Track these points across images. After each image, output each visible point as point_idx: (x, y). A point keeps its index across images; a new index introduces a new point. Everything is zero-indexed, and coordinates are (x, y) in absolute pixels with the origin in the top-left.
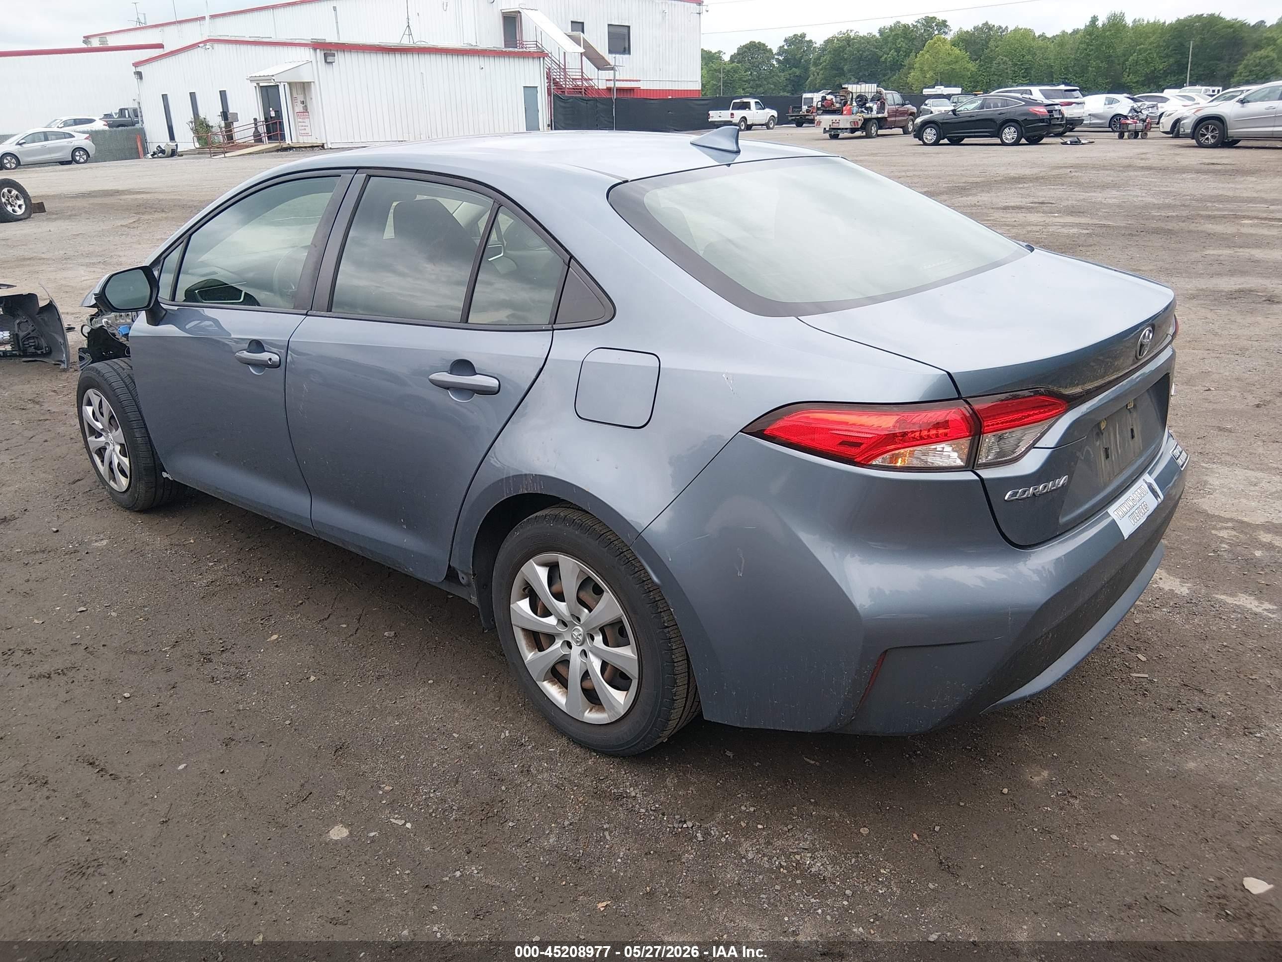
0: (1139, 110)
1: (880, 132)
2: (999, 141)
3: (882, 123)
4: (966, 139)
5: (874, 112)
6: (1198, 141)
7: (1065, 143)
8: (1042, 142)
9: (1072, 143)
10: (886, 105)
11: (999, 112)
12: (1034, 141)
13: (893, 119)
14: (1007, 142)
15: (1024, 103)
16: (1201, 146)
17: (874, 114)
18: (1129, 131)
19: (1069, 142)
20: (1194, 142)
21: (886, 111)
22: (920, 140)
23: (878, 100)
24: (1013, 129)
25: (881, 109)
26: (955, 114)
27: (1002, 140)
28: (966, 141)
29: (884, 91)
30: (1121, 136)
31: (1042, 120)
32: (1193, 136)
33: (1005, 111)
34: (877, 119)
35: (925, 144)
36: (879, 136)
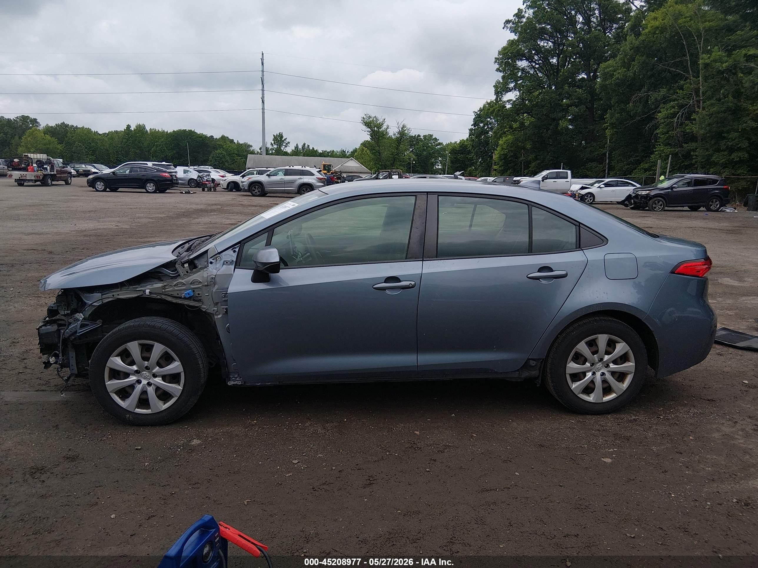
0: (202, 177)
1: (54, 183)
2: (144, 191)
3: (54, 178)
4: (120, 189)
5: (49, 171)
6: (252, 193)
7: (182, 193)
8: (166, 192)
9: (186, 193)
10: (55, 167)
11: (142, 175)
12: (162, 191)
13: (60, 175)
14: (150, 191)
15: (156, 171)
16: (253, 195)
17: (49, 172)
18: (207, 187)
19: (184, 192)
20: (250, 194)
21: (55, 170)
22: (93, 188)
23: (49, 164)
24: (152, 184)
25: (52, 169)
26: (114, 174)
27: (146, 190)
28: (120, 190)
29: (52, 159)
30: (203, 190)
31: (168, 180)
32: (249, 190)
33: (146, 174)
34: (51, 175)
35: (97, 191)
36: (54, 185)
